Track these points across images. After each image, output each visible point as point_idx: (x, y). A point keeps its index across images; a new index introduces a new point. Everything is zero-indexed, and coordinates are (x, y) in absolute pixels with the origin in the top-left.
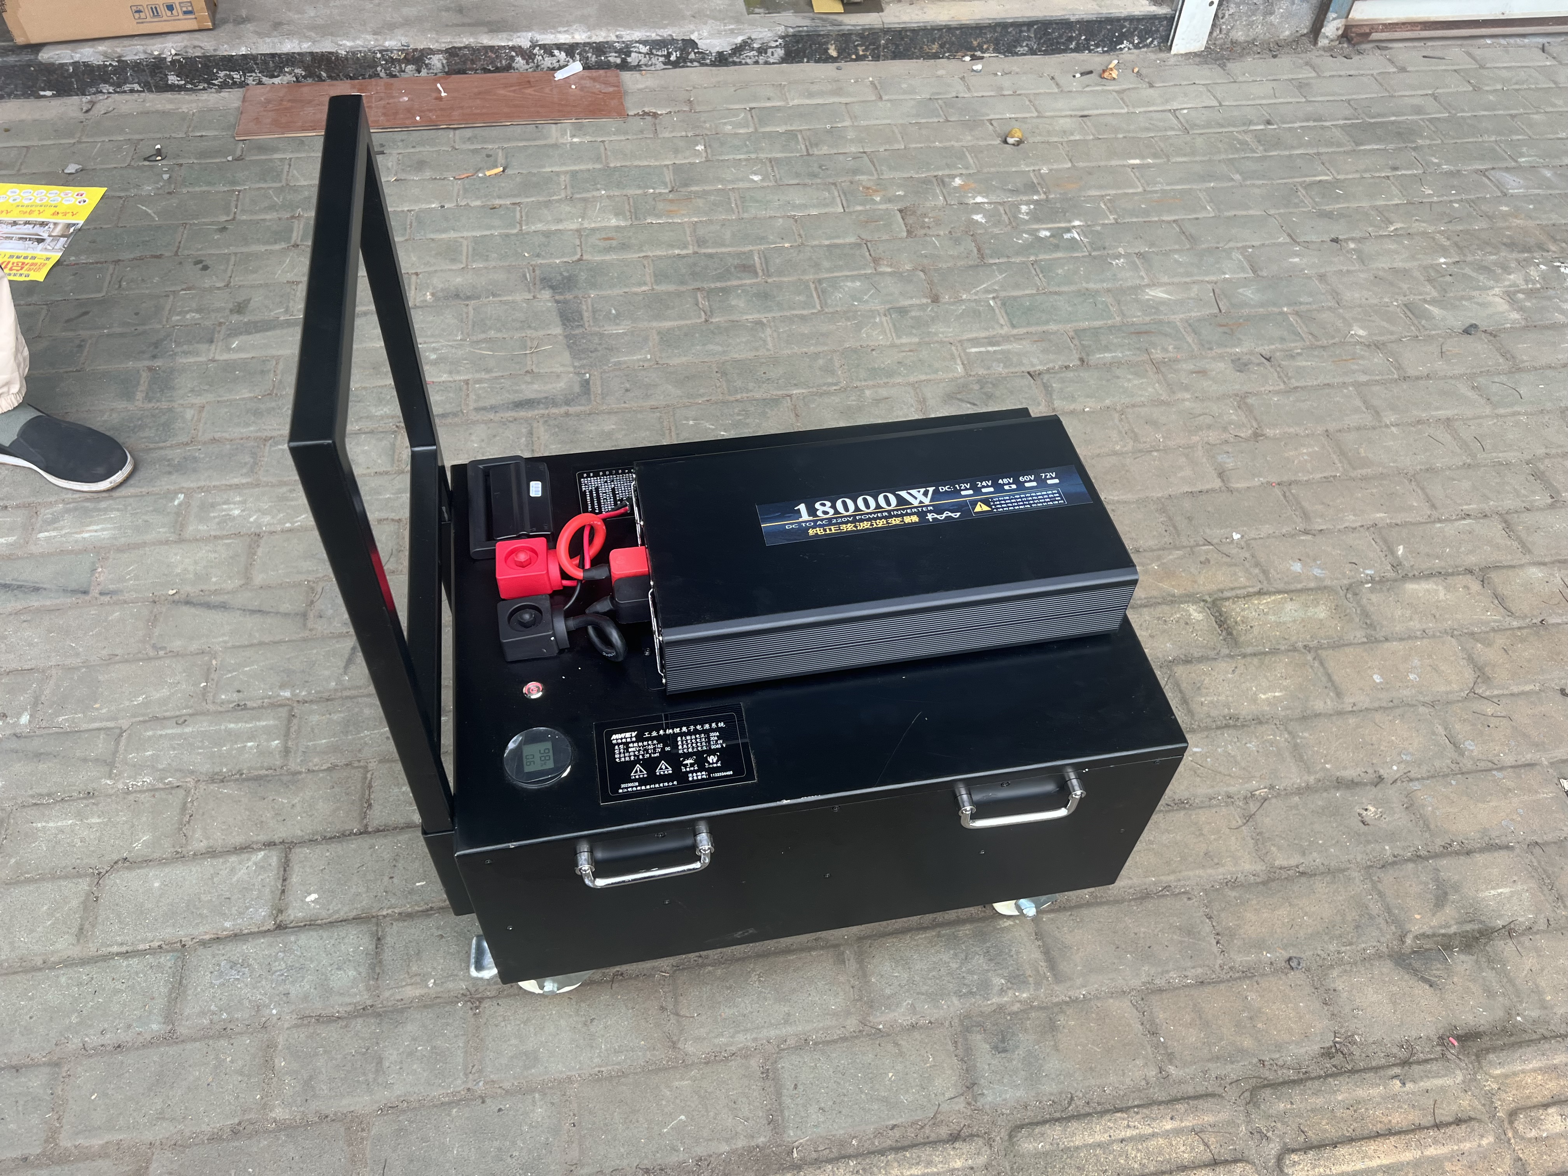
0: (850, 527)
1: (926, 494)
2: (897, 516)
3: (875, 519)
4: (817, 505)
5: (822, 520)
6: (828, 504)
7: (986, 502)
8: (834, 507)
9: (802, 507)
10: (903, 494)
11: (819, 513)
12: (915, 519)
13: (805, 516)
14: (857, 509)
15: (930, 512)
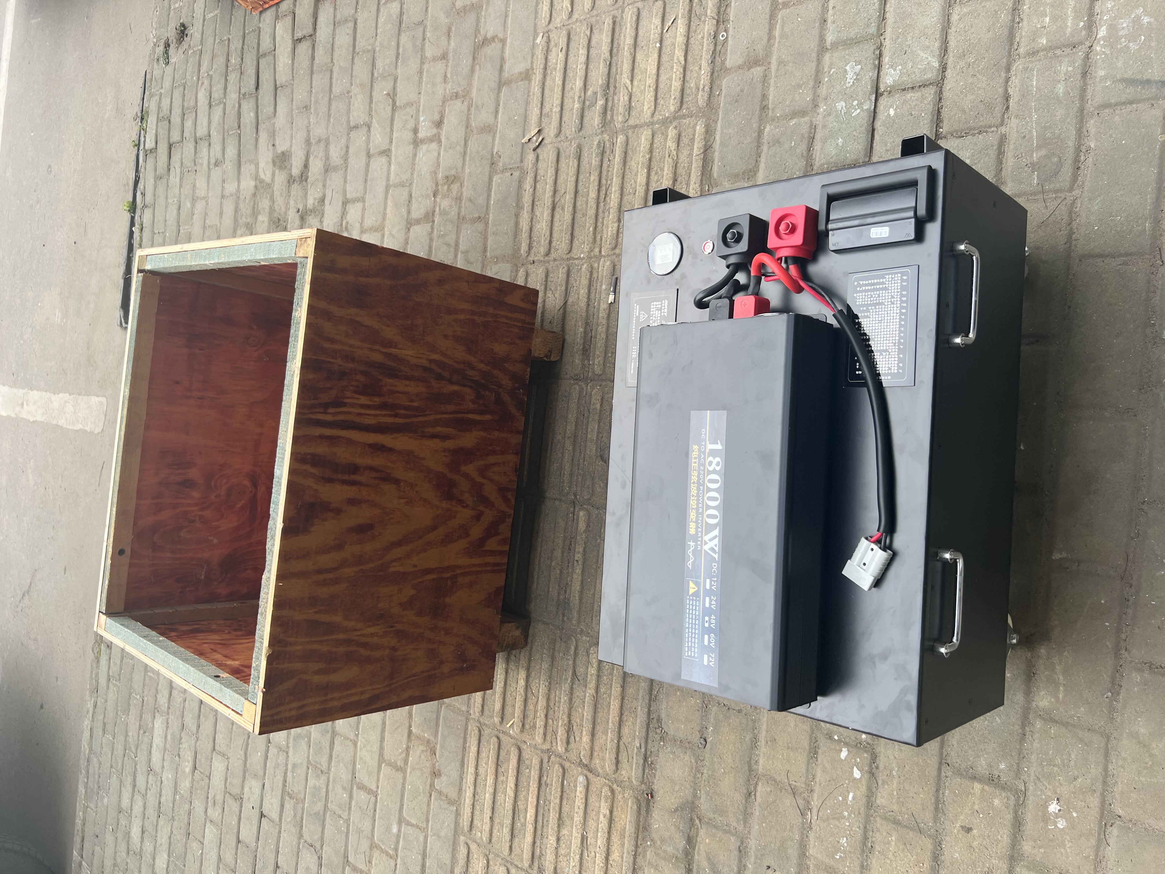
0: (694, 478)
1: (712, 549)
2: (697, 518)
3: (698, 500)
4: (718, 459)
5: (704, 458)
6: (718, 468)
7: (696, 594)
8: (714, 472)
9: (719, 447)
10: (716, 532)
11: (711, 459)
12: (692, 531)
13: (710, 447)
14: (709, 490)
15: (696, 546)
